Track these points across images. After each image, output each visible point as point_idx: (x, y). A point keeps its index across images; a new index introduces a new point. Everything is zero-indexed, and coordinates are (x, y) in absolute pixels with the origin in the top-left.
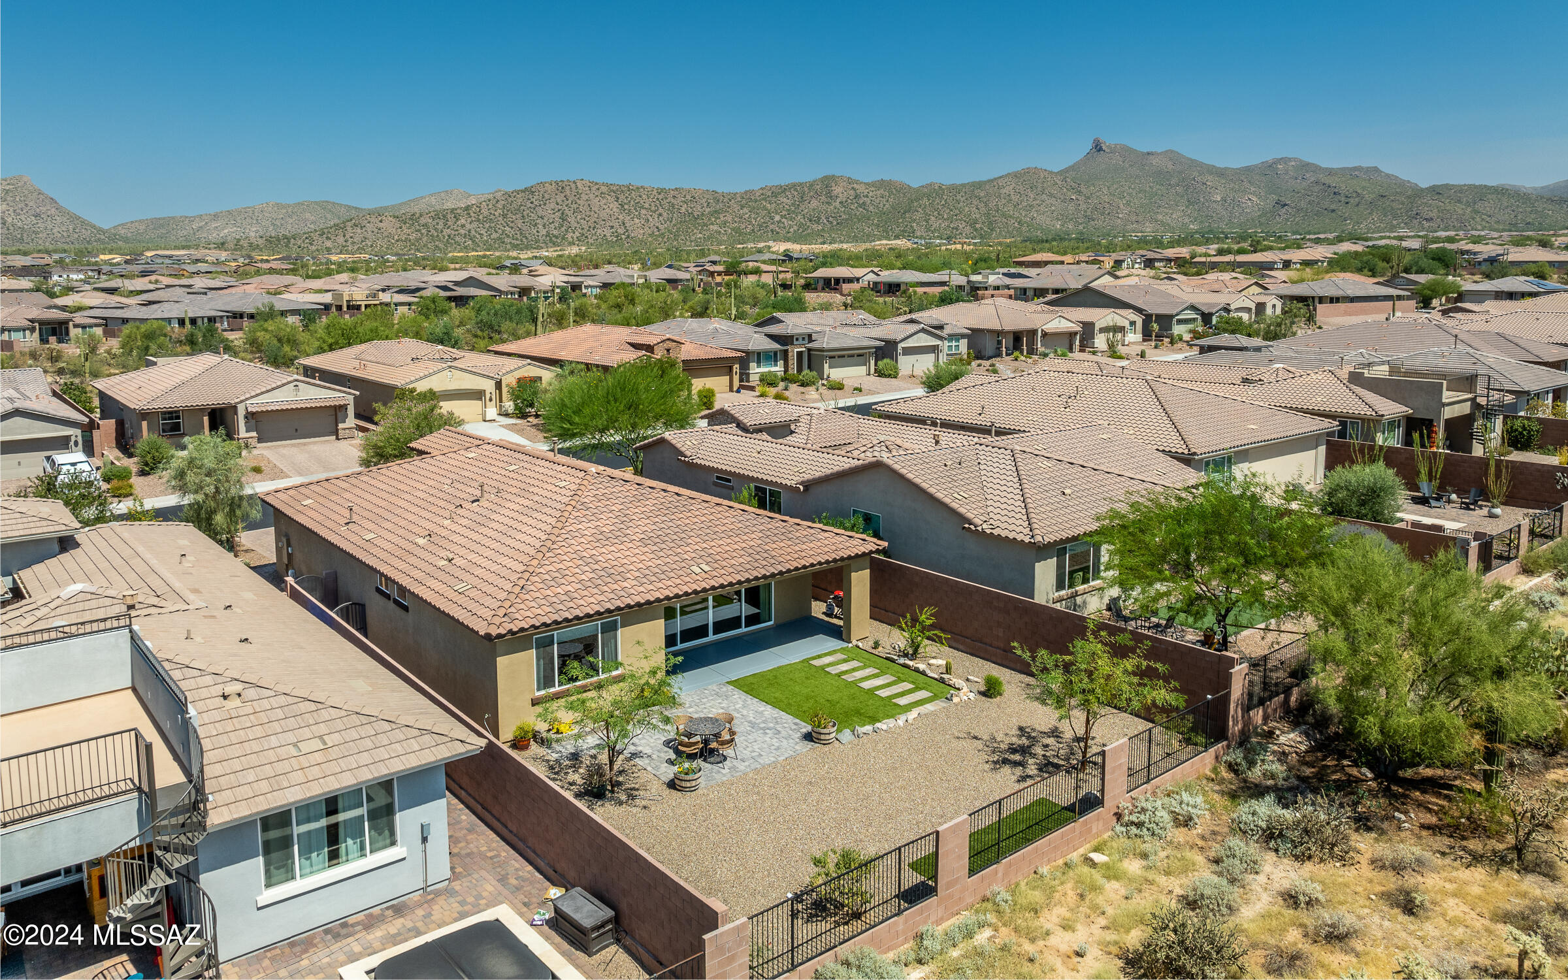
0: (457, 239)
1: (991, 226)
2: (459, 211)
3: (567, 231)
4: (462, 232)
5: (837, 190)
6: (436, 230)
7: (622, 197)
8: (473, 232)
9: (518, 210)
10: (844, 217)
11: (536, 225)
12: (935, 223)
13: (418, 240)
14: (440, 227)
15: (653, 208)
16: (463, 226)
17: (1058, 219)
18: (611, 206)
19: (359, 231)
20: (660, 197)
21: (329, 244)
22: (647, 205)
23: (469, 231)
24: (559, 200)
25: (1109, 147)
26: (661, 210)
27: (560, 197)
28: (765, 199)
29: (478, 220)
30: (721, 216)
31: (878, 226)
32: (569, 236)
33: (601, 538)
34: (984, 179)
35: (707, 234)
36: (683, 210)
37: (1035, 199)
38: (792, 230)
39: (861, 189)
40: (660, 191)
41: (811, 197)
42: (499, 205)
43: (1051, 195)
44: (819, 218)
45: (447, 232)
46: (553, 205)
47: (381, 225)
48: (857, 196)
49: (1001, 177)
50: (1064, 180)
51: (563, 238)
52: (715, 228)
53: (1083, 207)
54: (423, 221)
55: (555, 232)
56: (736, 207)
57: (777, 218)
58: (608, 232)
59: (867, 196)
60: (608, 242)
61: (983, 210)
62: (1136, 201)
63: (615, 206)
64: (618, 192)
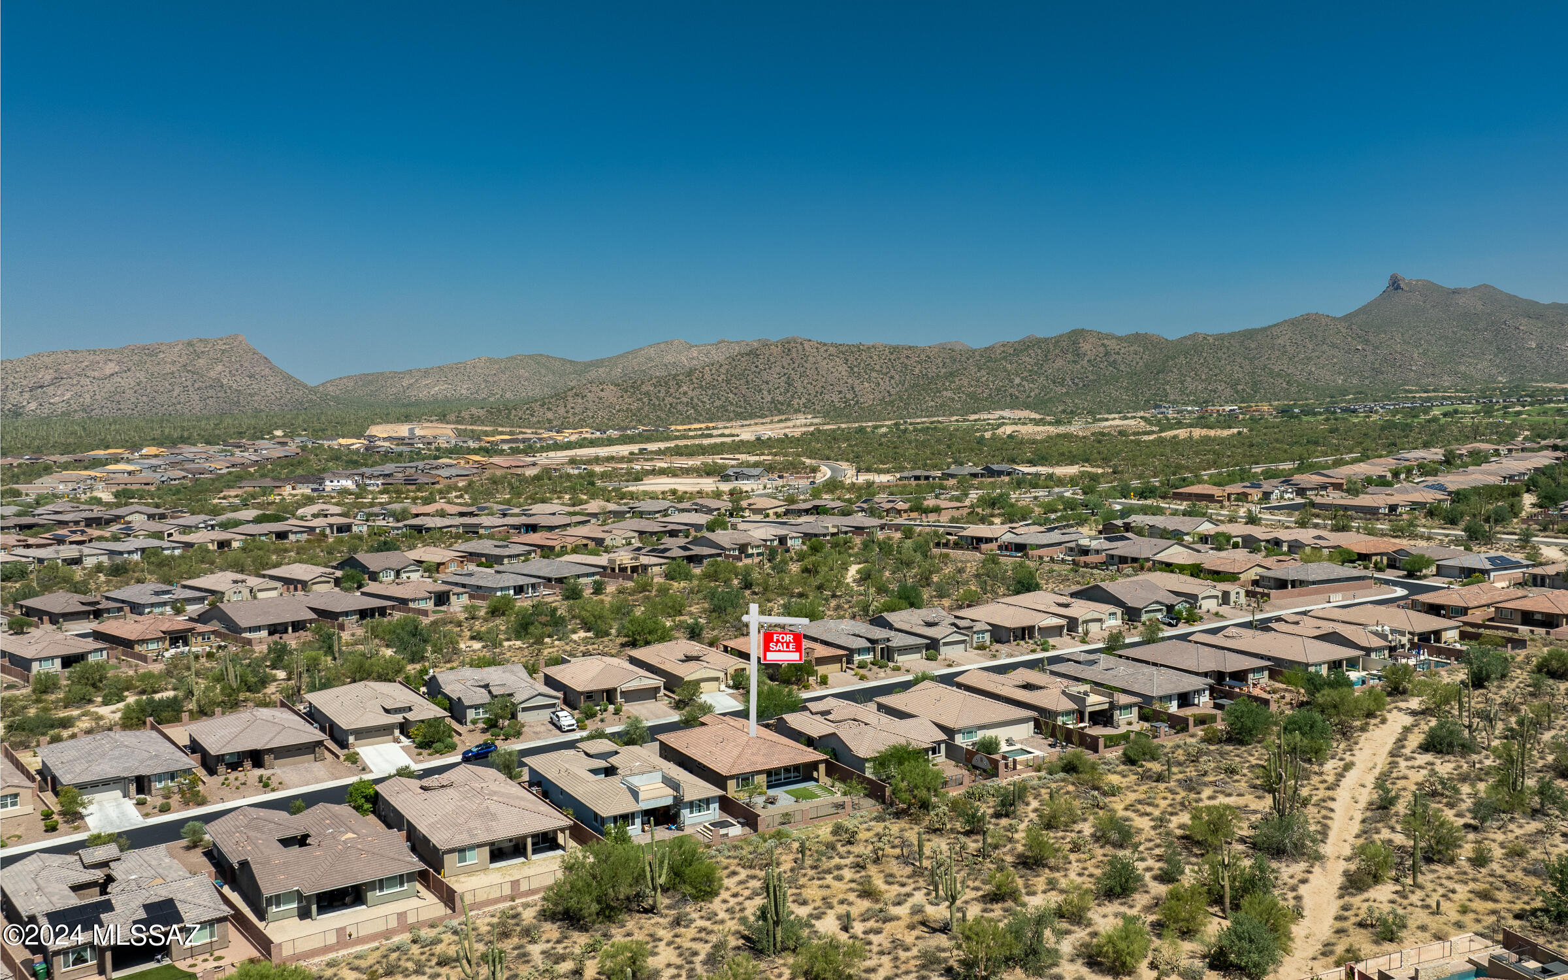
0: (679, 407)
1: (1255, 389)
2: (681, 377)
3: (792, 397)
4: (685, 400)
5: (1086, 347)
6: (658, 398)
7: (851, 359)
8: (696, 400)
9: (743, 374)
10: (1091, 377)
11: (760, 390)
12: (1190, 384)
13: (639, 410)
14: (662, 395)
15: (884, 371)
16: (685, 393)
17: (1340, 373)
18: (840, 369)
19: (580, 401)
20: (892, 357)
21: (550, 415)
22: (877, 367)
23: (692, 399)
24: (785, 364)
25: (1409, 284)
26: (893, 372)
27: (786, 361)
28: (1005, 358)
29: (701, 387)
30: (956, 380)
31: (1127, 389)
32: (795, 402)
33: (753, 754)
34: (1257, 326)
35: (939, 401)
36: (917, 371)
37: (1314, 350)
38: (1032, 394)
39: (1112, 345)
40: (894, 350)
41: (1056, 356)
42: (723, 370)
43: (1334, 346)
44: (1063, 380)
45: (669, 400)
46: (778, 369)
47: (602, 394)
48: (1107, 354)
49: (1275, 325)
50: (1350, 327)
51: (789, 405)
52: (949, 394)
53: (1371, 358)
54: (644, 388)
55: (781, 398)
56: (974, 369)
57: (1017, 381)
58: (836, 398)
59: (1118, 353)
60: (835, 409)
61: (1248, 368)
62: (1435, 349)
63: (843, 369)
64: (848, 353)
